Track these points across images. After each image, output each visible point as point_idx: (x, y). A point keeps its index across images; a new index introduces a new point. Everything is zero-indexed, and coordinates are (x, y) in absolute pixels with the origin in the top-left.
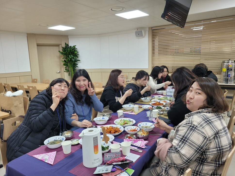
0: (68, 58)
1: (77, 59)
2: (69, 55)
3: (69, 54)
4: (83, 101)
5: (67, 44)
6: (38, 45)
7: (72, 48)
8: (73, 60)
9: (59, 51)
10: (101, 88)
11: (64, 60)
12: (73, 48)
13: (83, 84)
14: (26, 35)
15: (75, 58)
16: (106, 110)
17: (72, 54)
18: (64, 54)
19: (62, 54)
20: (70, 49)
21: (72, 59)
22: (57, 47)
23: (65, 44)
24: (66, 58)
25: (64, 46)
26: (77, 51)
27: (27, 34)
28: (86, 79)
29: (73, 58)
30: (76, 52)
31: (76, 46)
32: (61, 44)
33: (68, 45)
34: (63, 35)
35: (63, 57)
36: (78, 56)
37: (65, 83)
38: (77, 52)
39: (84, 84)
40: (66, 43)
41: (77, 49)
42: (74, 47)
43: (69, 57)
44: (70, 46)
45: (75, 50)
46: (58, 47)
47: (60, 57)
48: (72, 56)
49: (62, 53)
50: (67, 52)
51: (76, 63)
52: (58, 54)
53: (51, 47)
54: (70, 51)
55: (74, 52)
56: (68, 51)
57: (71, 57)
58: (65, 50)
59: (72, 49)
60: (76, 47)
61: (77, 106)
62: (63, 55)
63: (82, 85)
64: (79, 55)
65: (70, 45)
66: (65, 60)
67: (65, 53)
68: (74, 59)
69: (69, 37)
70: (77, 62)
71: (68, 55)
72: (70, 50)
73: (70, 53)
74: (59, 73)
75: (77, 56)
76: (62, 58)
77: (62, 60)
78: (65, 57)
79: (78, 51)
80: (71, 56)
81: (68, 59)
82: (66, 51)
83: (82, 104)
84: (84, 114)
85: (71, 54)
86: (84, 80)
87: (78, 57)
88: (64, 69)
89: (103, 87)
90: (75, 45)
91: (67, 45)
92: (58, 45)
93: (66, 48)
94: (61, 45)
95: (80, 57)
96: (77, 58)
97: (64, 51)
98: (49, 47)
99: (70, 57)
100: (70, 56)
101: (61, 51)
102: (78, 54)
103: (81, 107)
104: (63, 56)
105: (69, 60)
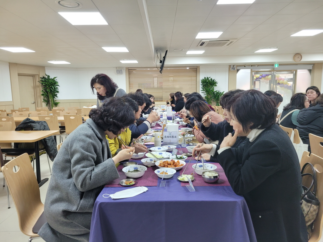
5: (47, 75)
6: (19, 75)
12: (53, 80)
14: (8, 64)
22: (31, 77)
27: (10, 63)
30: (57, 84)
31: (57, 77)
34: (41, 66)
45: (56, 81)
52: (33, 84)
53: (26, 77)
55: (55, 83)
69: (46, 68)
71: (50, 86)
74: (34, 103)
88: (42, 99)
98: (24, 77)
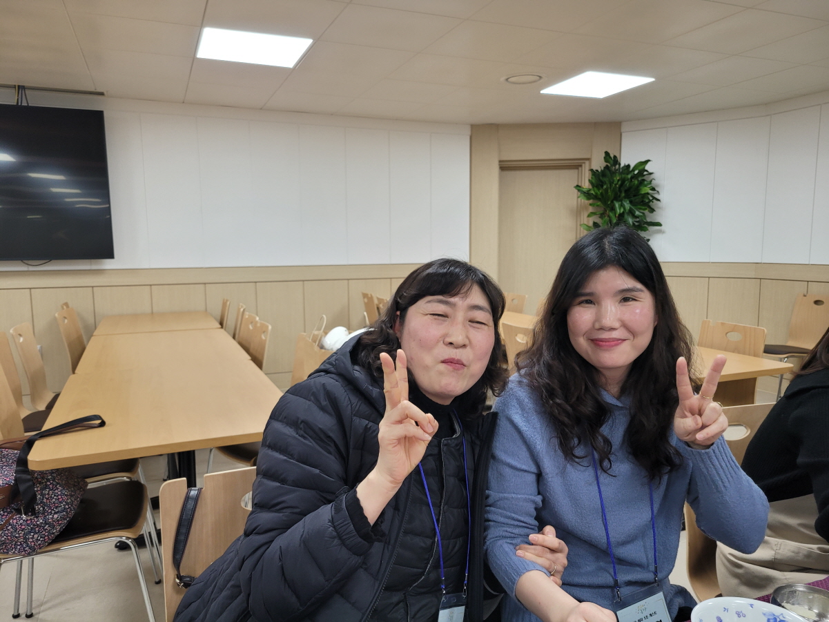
0: (611, 214)
1: (649, 220)
2: (617, 201)
3: (617, 198)
4: (607, 442)
5: (612, 156)
6: (505, 167)
7: (633, 170)
8: (630, 221)
9: (578, 186)
10: (756, 355)
11: (591, 224)
12: (636, 172)
13: (617, 325)
14: (467, 132)
15: (637, 213)
16: (792, 521)
17: (627, 197)
18: (595, 197)
19: (588, 199)
20: (623, 176)
21: (626, 216)
22: (572, 170)
23: (604, 155)
24: (602, 216)
25: (598, 164)
26: (653, 182)
27: (472, 126)
28: (639, 286)
29: (631, 213)
30: (645, 190)
31: (648, 161)
32: (588, 159)
33: (616, 161)
34: (602, 123)
35: (591, 209)
36: (654, 204)
37: (477, 297)
38: (653, 189)
39: (625, 326)
40: (607, 154)
41: (652, 176)
42: (641, 168)
43: (613, 209)
44: (622, 165)
45: (644, 180)
46: (576, 171)
47: (577, 212)
48: (627, 205)
49: (587, 195)
50: (606, 190)
51: (643, 234)
52: (574, 199)
53: (550, 171)
54: (621, 185)
55: (638, 188)
56: (611, 183)
57: (622, 210)
58: (601, 181)
59: (629, 176)
60: (648, 167)
61: (563, 473)
62: (591, 201)
63: (613, 329)
64: (659, 200)
65: (623, 163)
66: (599, 221)
67: (601, 194)
68: (634, 216)
69: (624, 128)
70: (645, 230)
71: (612, 202)
72: (623, 181)
73: (621, 192)
75: (650, 207)
76: (586, 215)
77: (586, 223)
78: (601, 211)
79: (658, 186)
80: (622, 205)
81: (609, 216)
82: (602, 186)
83: (601, 462)
84: (606, 529)
85: (623, 195)
86: (626, 297)
87: (652, 210)
89: (765, 352)
90: (643, 160)
91: (611, 160)
92: (575, 165)
93: (608, 173)
94: (587, 162)
95: (659, 208)
96: (646, 212)
97: (597, 187)
99: (619, 211)
100: (617, 205)
101: (586, 185)
102: (654, 198)
103: (592, 478)
104: (590, 205)
105: (614, 221)
